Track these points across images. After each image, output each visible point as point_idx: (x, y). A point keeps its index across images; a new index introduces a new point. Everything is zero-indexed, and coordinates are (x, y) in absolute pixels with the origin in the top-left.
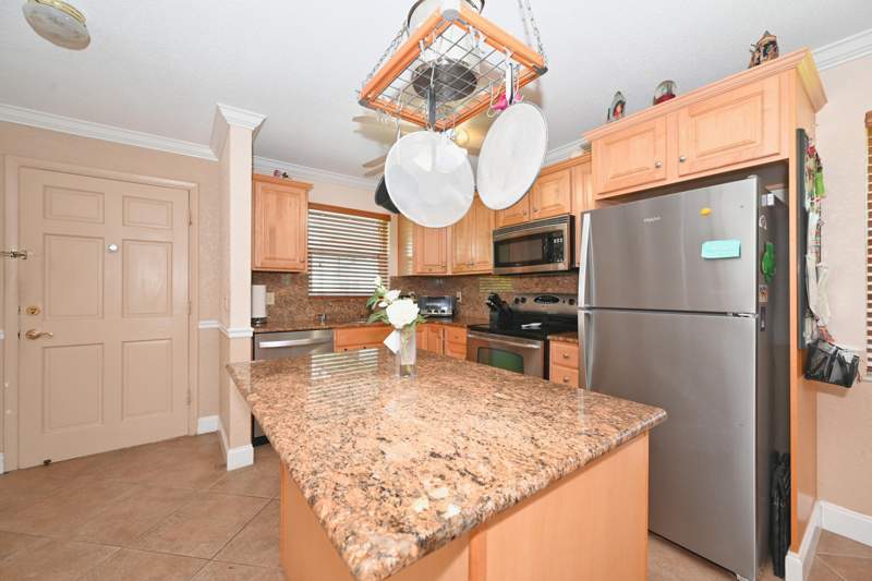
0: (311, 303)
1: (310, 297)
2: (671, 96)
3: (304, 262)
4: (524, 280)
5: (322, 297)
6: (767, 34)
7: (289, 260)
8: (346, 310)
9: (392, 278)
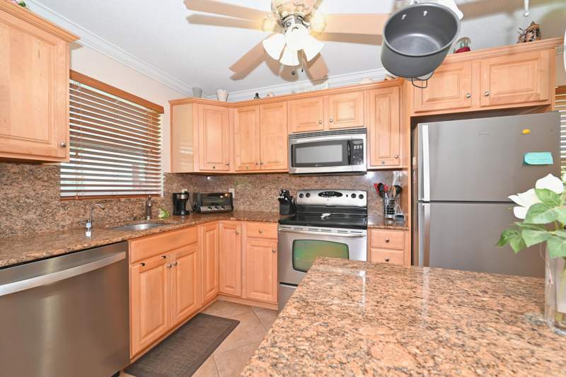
0: (64, 207)
1: (63, 199)
2: (467, 49)
3: (64, 146)
4: (303, 179)
5: (80, 198)
6: (533, 23)
7: (36, 141)
8: (114, 212)
9: (166, 174)
